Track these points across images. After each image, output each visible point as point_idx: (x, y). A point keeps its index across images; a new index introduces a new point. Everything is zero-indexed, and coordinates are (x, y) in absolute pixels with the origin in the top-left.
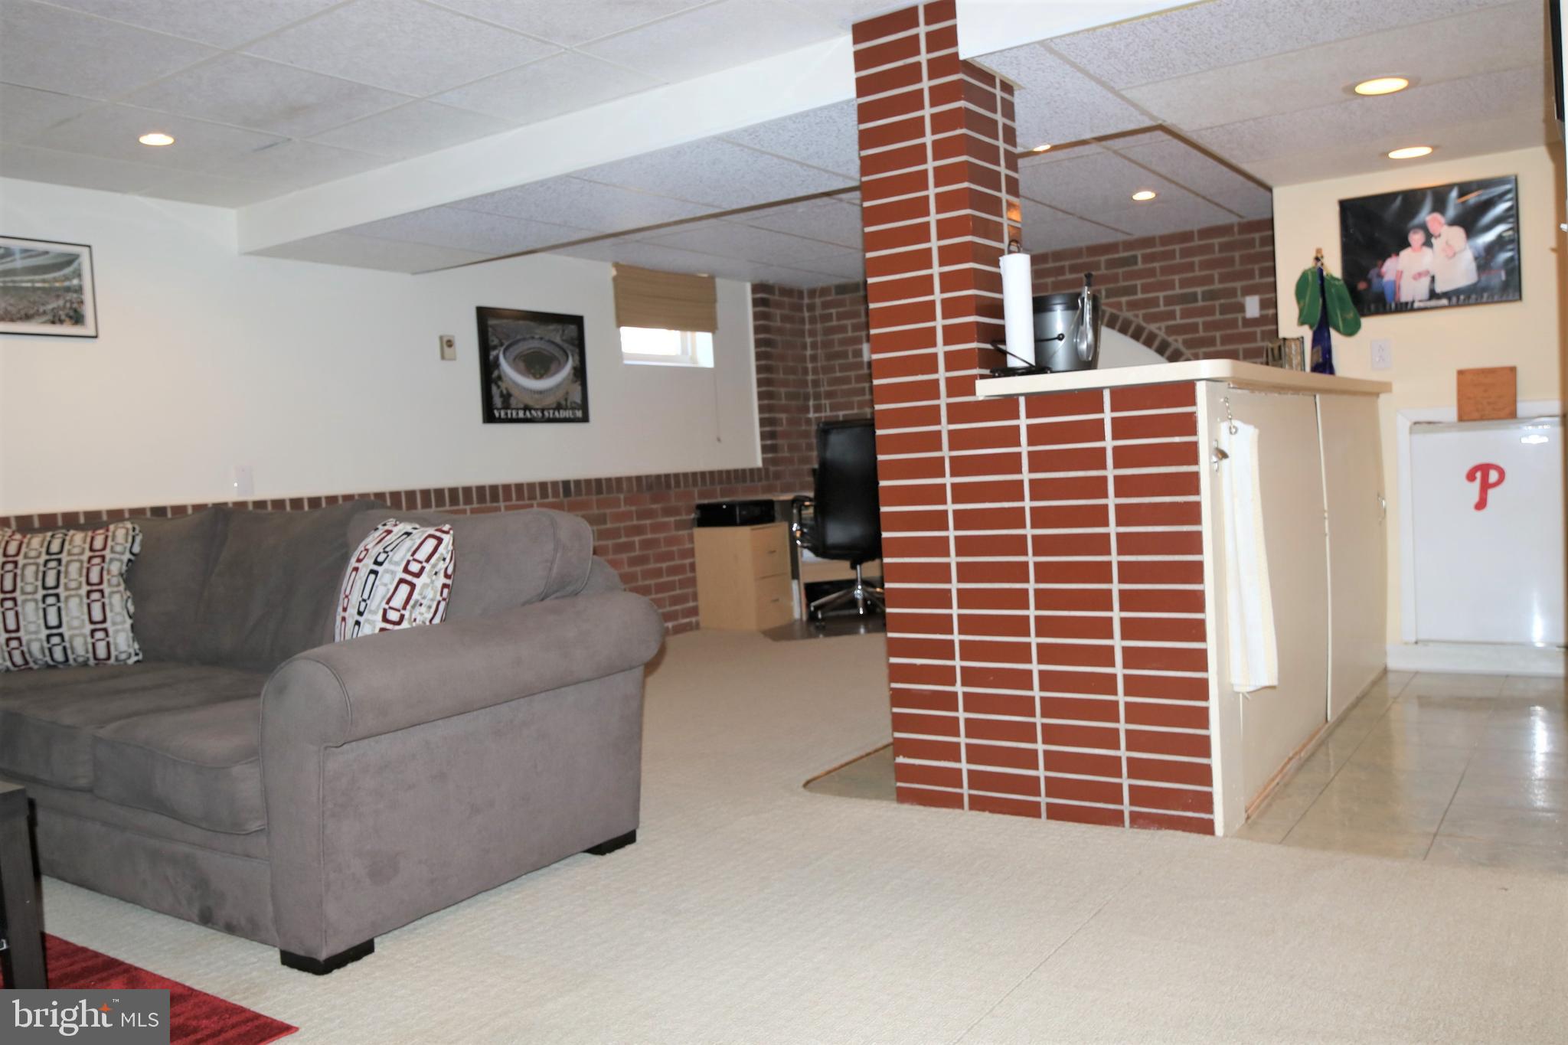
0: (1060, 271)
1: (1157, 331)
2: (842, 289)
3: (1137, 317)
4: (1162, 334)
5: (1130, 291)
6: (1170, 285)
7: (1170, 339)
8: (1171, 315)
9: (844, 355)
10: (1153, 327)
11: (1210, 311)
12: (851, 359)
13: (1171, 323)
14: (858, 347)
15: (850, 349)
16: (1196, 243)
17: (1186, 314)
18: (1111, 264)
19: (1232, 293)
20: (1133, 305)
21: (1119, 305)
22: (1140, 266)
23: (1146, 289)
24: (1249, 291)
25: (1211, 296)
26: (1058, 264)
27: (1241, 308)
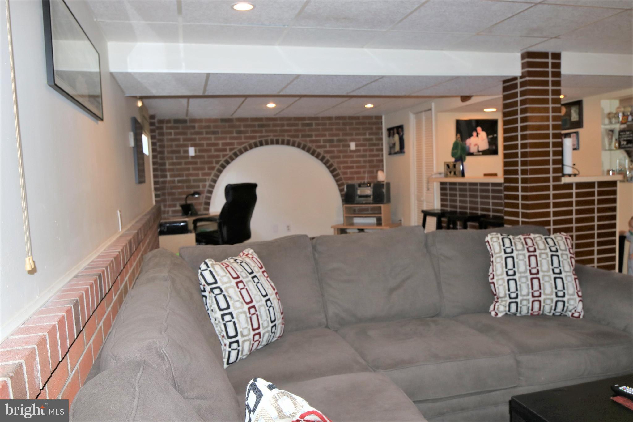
0: (283, 125)
1: (320, 152)
2: (177, 121)
3: (313, 146)
4: (322, 153)
5: (310, 136)
6: (325, 135)
7: (325, 155)
8: (325, 146)
9: (179, 152)
10: (319, 150)
11: (339, 146)
12: (182, 154)
13: (325, 149)
14: (186, 149)
15: (182, 149)
16: (334, 121)
17: (331, 146)
18: (303, 125)
19: (346, 140)
20: (312, 141)
21: (306, 141)
22: (314, 127)
23: (317, 136)
24: (352, 140)
25: (339, 141)
26: (282, 122)
27: (349, 146)
